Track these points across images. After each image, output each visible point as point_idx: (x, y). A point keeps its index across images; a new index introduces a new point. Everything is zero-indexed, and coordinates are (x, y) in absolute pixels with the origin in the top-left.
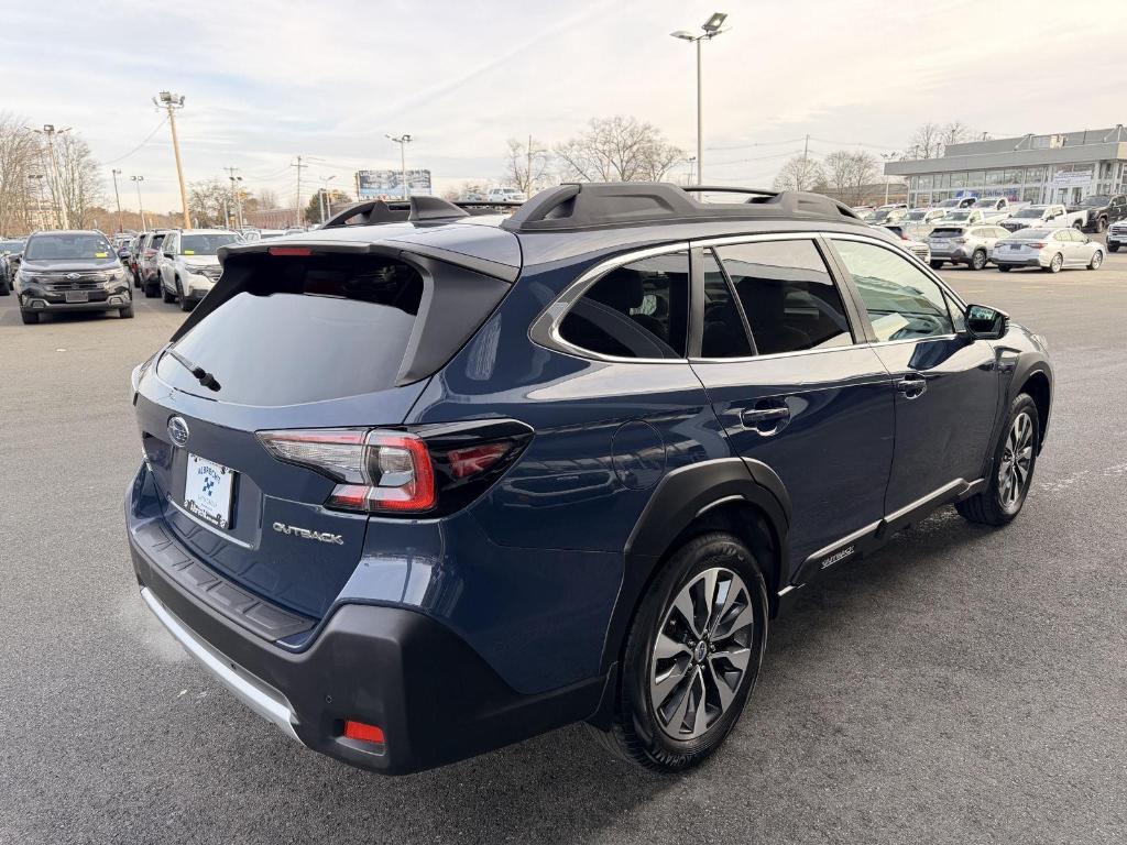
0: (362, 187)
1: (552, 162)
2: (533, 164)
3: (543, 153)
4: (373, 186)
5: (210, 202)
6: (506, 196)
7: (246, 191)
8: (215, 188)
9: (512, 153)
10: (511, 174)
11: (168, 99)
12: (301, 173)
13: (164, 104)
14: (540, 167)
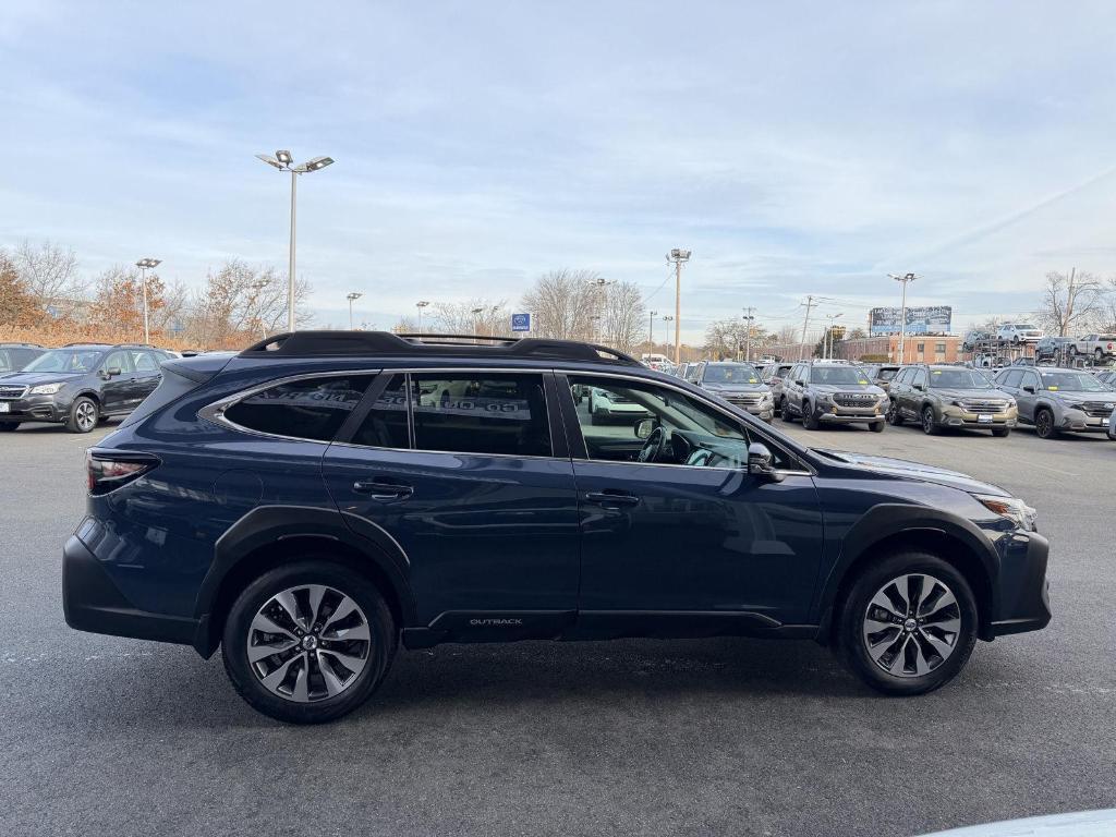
0: (875, 323)
1: (1104, 295)
2: (1079, 299)
3: (1093, 287)
4: (887, 323)
5: (728, 338)
6: (1017, 332)
7: (761, 328)
8: (734, 326)
9: (1051, 287)
10: (1049, 308)
11: (677, 255)
12: (811, 311)
13: (673, 259)
14: (1087, 302)
